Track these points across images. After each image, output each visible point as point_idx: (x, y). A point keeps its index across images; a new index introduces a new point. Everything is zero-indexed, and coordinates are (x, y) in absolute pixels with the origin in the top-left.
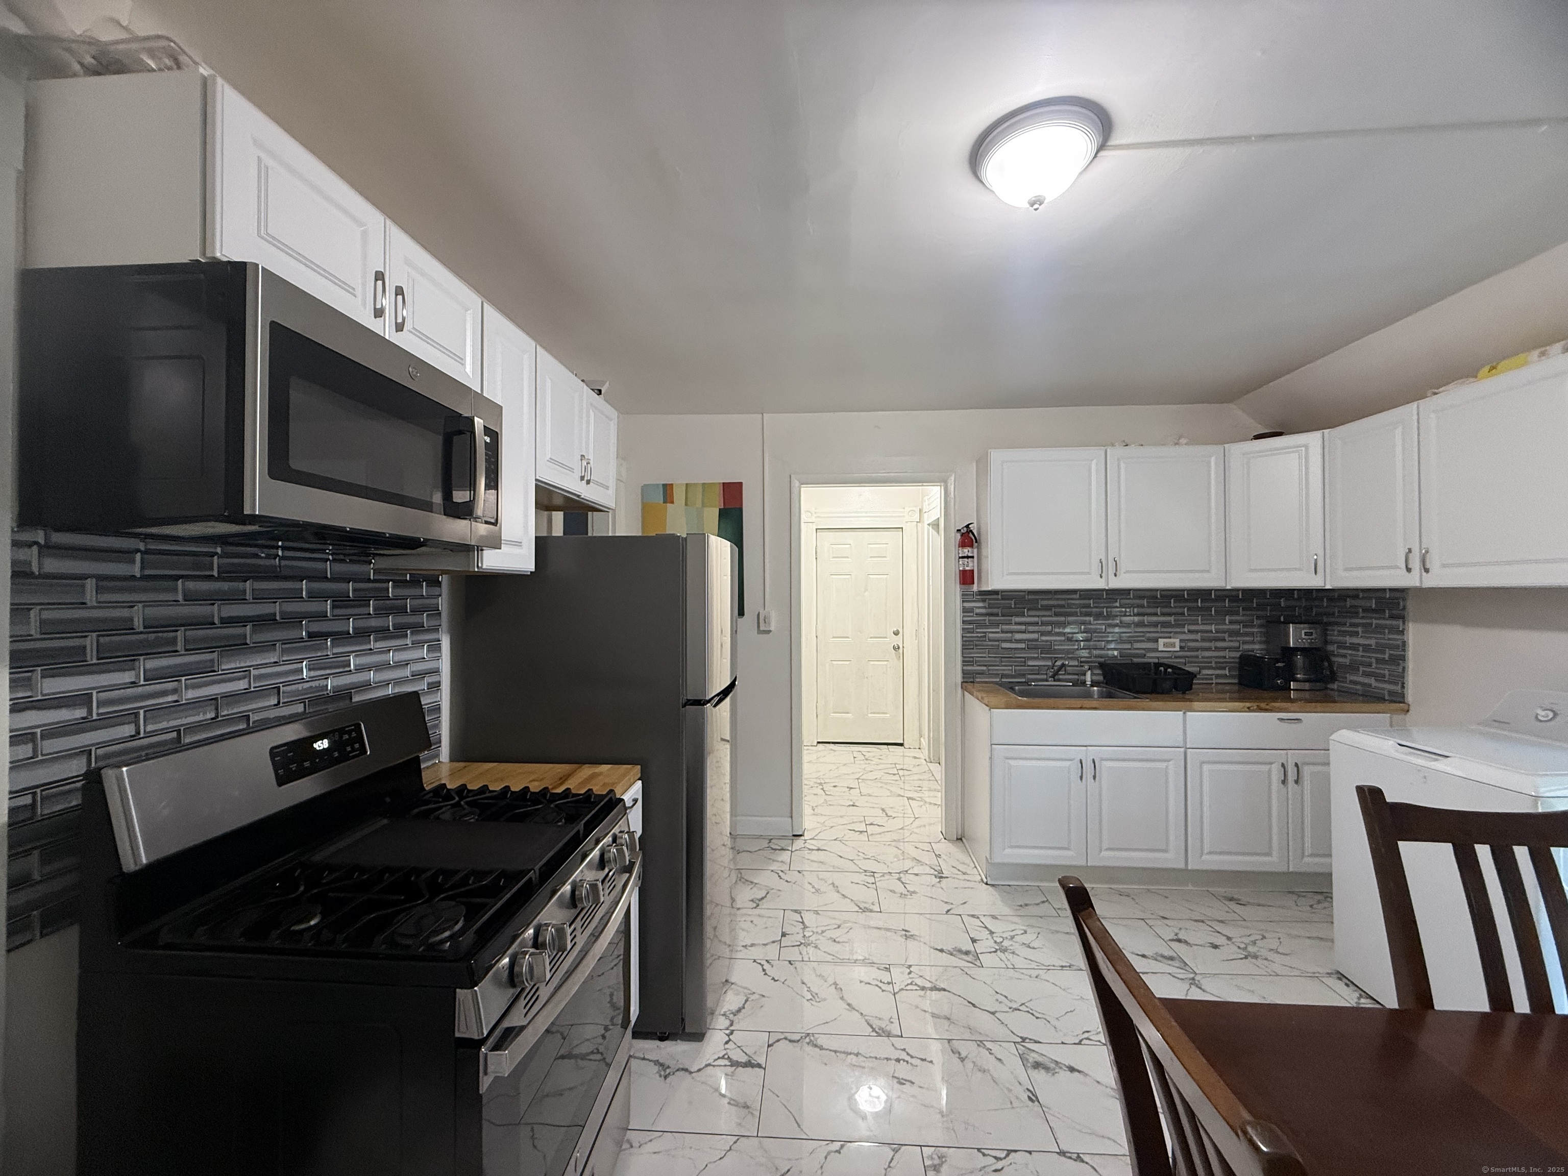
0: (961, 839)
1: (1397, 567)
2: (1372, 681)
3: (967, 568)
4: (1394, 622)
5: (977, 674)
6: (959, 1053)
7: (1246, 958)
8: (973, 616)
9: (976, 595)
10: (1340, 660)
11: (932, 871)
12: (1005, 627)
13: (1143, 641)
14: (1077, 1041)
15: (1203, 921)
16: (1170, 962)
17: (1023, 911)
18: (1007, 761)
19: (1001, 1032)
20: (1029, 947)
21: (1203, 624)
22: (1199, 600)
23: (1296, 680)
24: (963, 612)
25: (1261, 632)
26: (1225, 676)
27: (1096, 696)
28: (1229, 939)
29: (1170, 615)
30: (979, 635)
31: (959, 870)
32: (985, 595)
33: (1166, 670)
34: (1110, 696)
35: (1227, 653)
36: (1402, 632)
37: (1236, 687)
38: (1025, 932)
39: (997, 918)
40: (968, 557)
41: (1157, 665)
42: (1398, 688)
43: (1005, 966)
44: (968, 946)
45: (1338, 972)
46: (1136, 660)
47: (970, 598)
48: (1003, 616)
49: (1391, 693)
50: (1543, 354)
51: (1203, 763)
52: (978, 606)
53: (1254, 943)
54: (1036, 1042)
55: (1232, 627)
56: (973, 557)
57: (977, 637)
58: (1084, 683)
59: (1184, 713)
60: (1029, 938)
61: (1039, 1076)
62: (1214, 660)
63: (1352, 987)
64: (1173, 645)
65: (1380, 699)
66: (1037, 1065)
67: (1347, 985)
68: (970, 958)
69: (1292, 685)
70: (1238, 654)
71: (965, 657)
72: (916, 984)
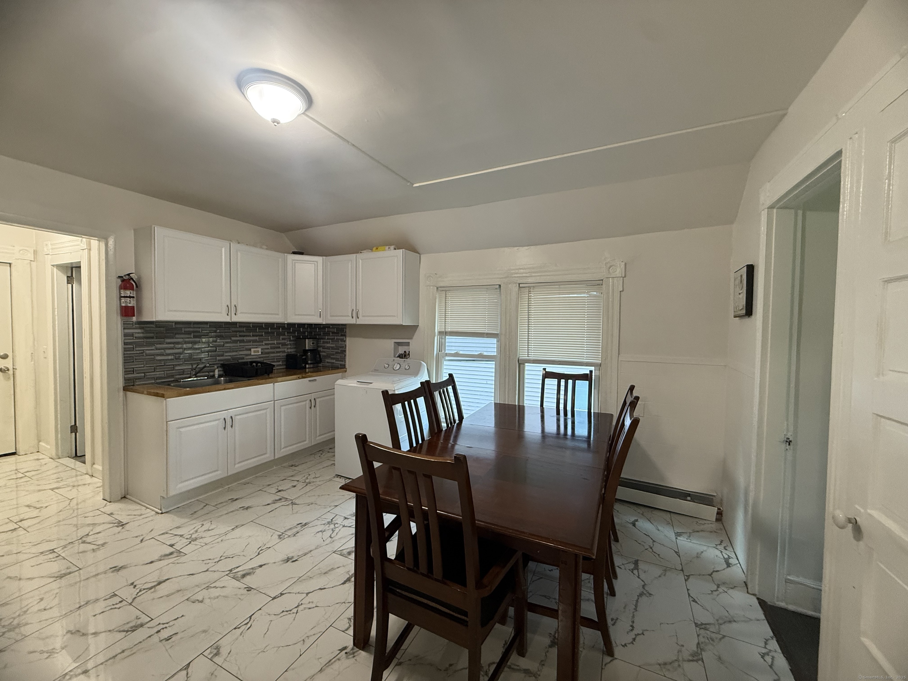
0: (125, 497)
1: (348, 316)
2: (334, 361)
3: (130, 305)
4: (341, 337)
5: (136, 379)
6: (198, 600)
7: (307, 485)
8: (133, 339)
9: (135, 324)
10: (324, 354)
11: (112, 525)
12: (158, 346)
13: (244, 350)
14: (257, 554)
15: (286, 479)
16: (280, 501)
17: (195, 516)
18: (178, 430)
19: (216, 575)
20: (209, 530)
21: (271, 340)
22: (270, 329)
23: (308, 364)
24: (124, 336)
25: (293, 344)
26: (280, 365)
27: (223, 383)
28: (298, 481)
29: (257, 336)
30: (138, 352)
31: (135, 515)
32: (143, 324)
33: (257, 365)
34: (231, 381)
35: (281, 354)
36: (345, 341)
37: (285, 370)
38: (203, 525)
39: (180, 527)
40: (130, 297)
41: (252, 363)
42: (343, 363)
43: (200, 546)
44: (171, 550)
45: (337, 475)
46: (240, 361)
47: (129, 326)
48: (156, 338)
49: (341, 365)
50: (389, 248)
51: (281, 406)
52: (138, 332)
53: (307, 478)
54: (237, 567)
55: (283, 341)
56: (133, 297)
57: (137, 353)
58: (213, 376)
59: (274, 384)
60: (206, 527)
61: (248, 579)
62: (276, 358)
63: (342, 478)
64: (258, 351)
65: (337, 368)
66: (244, 576)
67: (340, 478)
68: (175, 555)
69: (307, 366)
70: (285, 354)
71: (126, 368)
72: (144, 589)
